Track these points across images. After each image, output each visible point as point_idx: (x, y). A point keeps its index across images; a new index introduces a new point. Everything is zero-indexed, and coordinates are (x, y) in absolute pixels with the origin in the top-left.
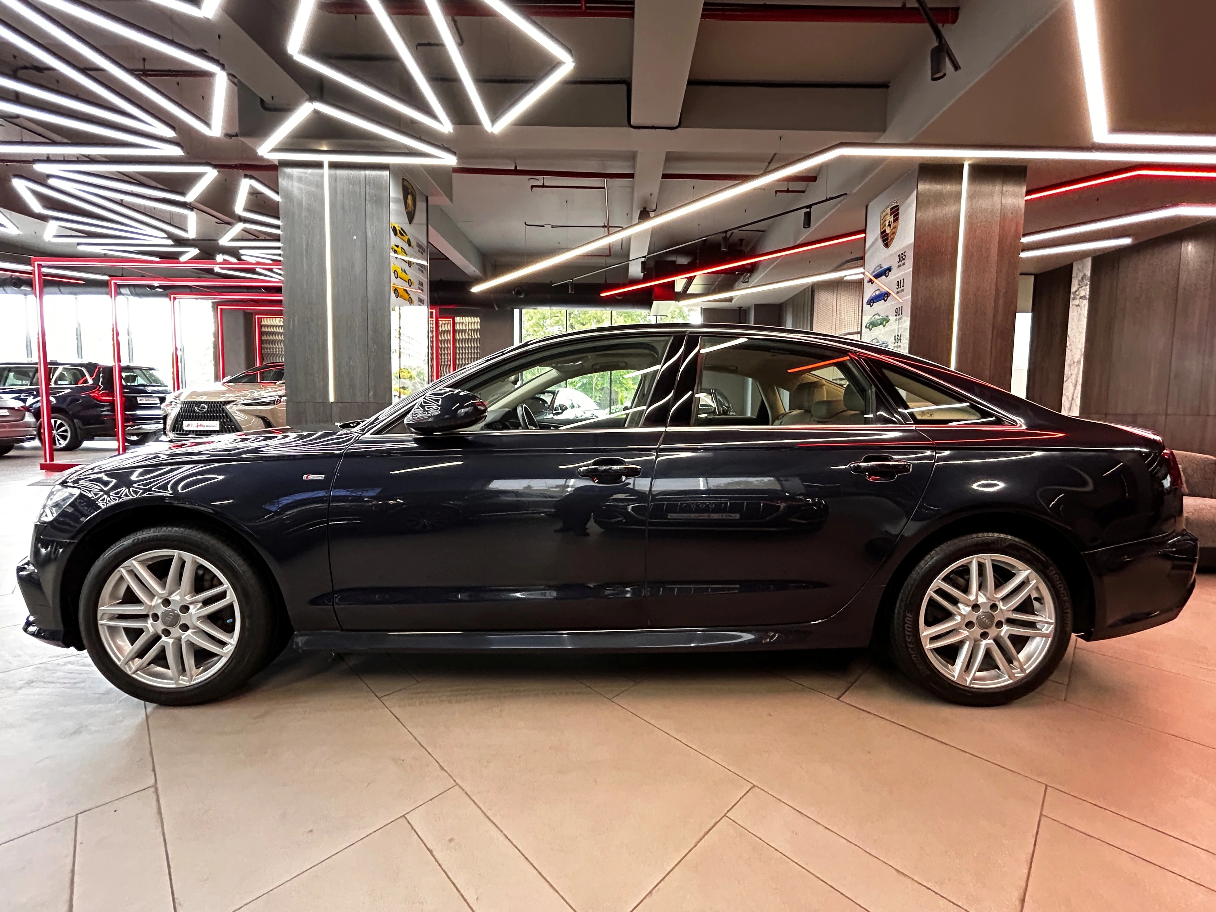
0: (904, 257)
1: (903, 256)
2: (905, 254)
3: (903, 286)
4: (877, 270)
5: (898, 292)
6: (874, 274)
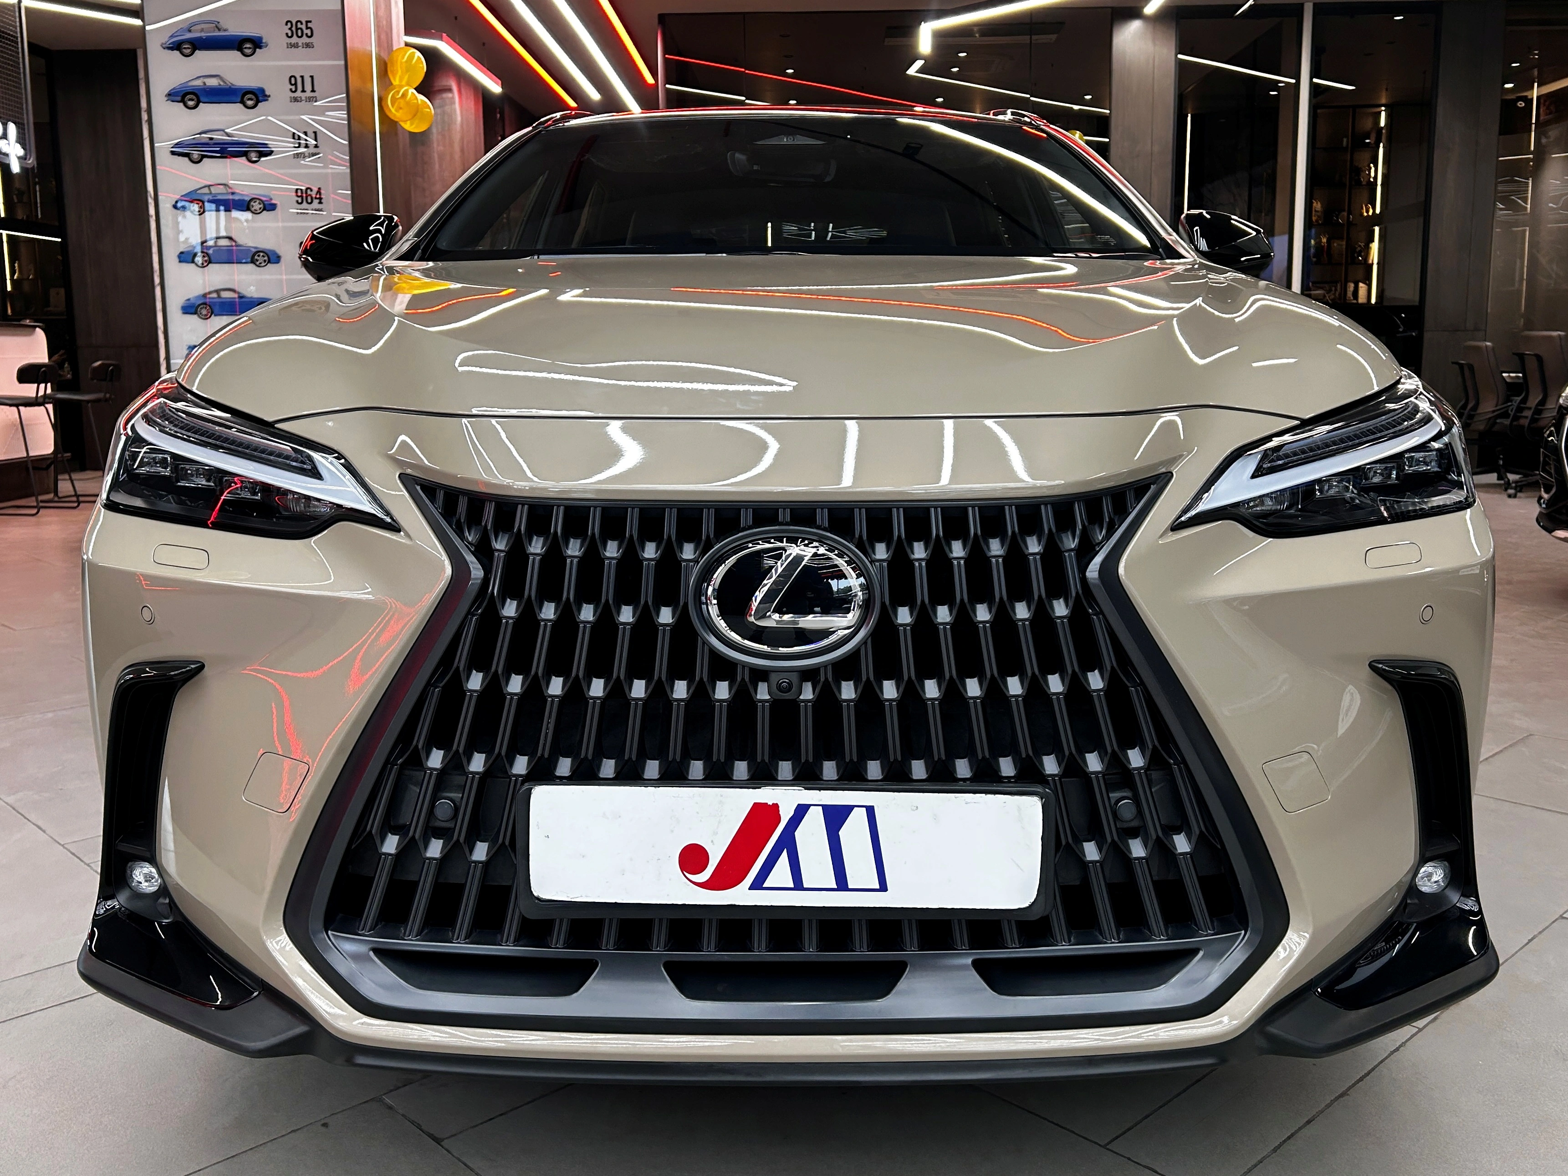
0: (309, 32)
1: (304, 27)
2: (309, 25)
3: (313, 91)
4: (202, 30)
5: (296, 100)
6: (188, 36)
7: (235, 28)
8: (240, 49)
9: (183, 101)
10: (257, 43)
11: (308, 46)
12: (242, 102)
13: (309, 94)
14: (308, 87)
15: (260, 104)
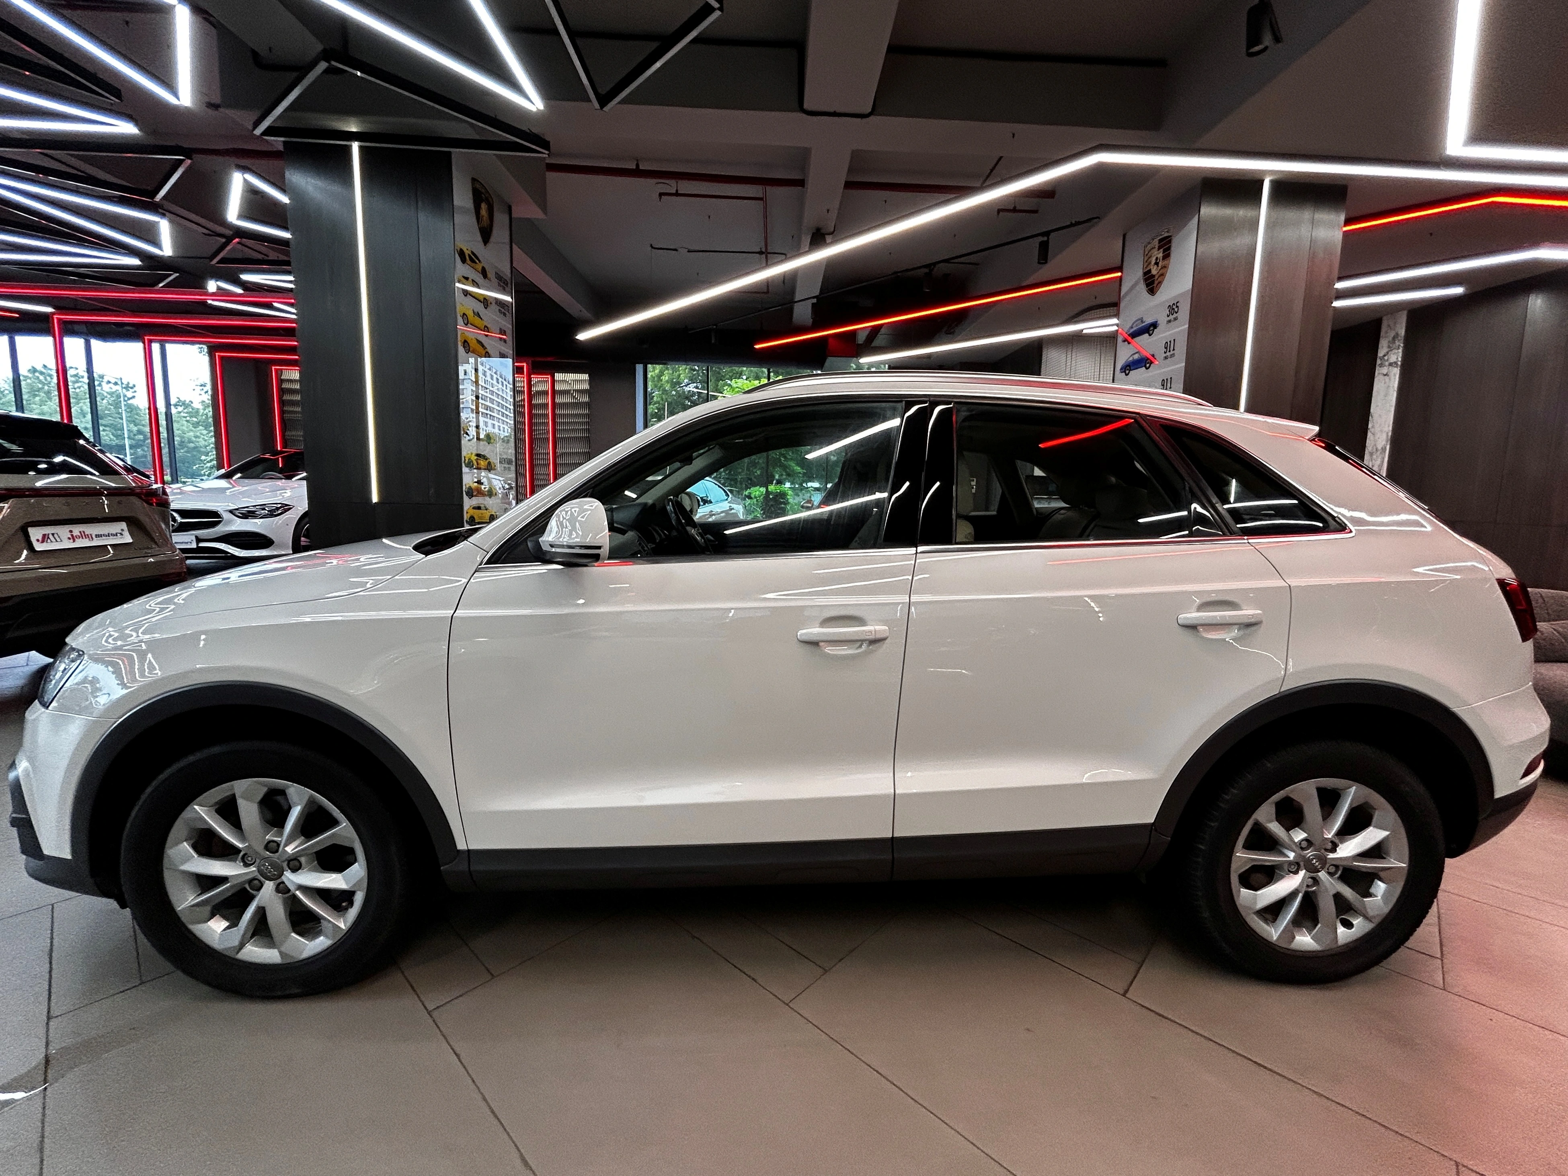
0: (1176, 309)
2: (1178, 304)
3: (1174, 350)
4: (1137, 326)
5: (1166, 358)
6: (1132, 330)
7: (1149, 320)
8: (1148, 333)
9: (1125, 372)
10: (1154, 325)
11: (1176, 319)
12: (1145, 366)
13: (1172, 352)
14: (1172, 349)
15: (1151, 365)
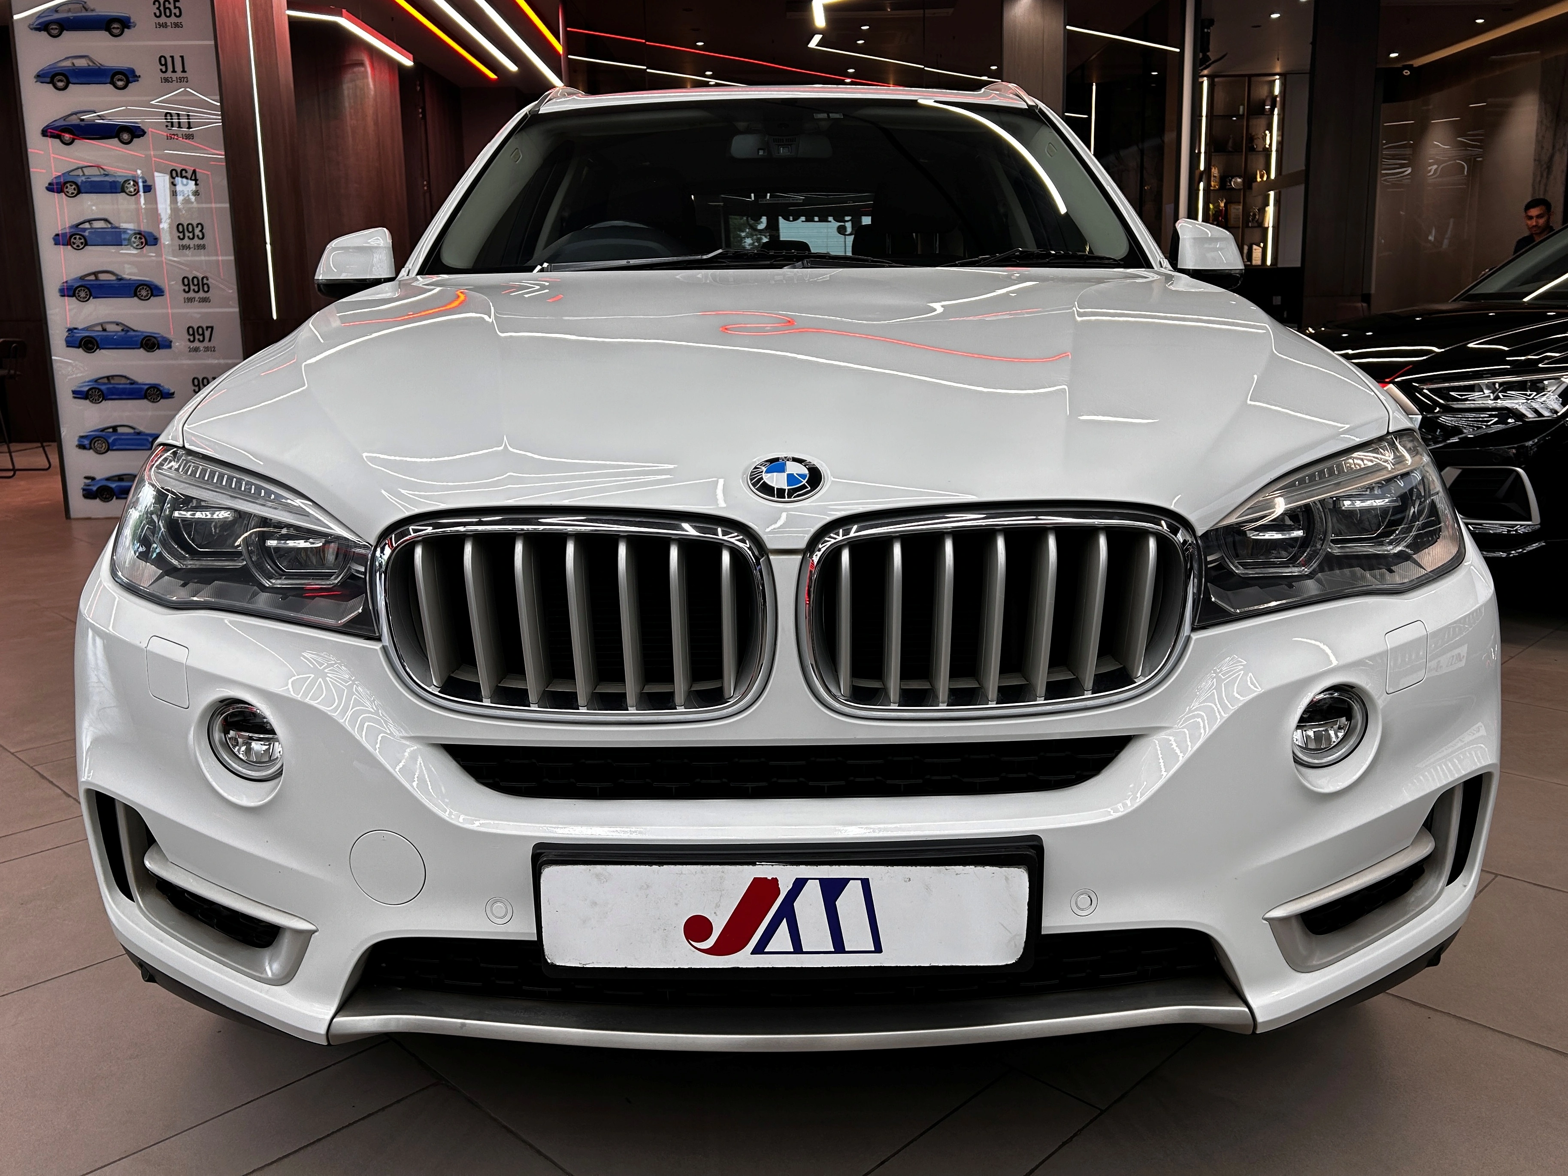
0: (177, 11)
2: (177, 4)
3: (184, 71)
4: (69, 11)
5: (166, 80)
6: (56, 16)
7: (103, 8)
8: (108, 29)
9: (52, 82)
10: (125, 23)
11: (177, 25)
12: (112, 83)
13: (179, 74)
14: (179, 67)
15: (130, 84)
